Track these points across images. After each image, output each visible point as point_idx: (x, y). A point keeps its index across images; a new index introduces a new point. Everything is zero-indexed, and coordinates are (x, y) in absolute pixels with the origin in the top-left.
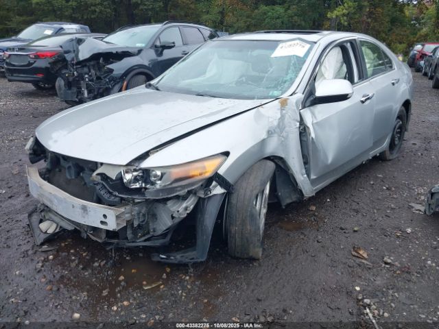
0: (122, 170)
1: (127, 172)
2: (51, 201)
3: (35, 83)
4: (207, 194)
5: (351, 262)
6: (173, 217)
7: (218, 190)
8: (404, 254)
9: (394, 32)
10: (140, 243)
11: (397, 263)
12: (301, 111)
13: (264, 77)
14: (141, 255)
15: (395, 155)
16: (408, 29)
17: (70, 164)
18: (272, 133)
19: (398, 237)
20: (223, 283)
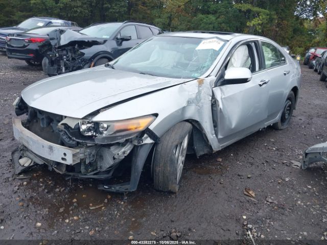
0: (80, 122)
1: (83, 124)
2: (28, 142)
3: (28, 60)
4: (140, 143)
5: (243, 199)
6: (114, 158)
7: (148, 141)
8: (281, 195)
9: (295, 39)
10: (90, 175)
11: (275, 202)
12: (213, 89)
13: (188, 64)
14: (91, 185)
15: (285, 126)
16: (306, 37)
17: (44, 117)
18: (191, 103)
19: (279, 183)
20: (147, 208)
